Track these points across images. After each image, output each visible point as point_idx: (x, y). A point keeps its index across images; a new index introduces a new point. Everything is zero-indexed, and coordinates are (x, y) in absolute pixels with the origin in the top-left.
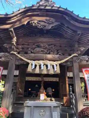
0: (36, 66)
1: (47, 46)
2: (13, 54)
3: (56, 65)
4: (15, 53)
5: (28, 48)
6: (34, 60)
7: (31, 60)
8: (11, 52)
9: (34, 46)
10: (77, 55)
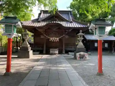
7: (50, 37)
8: (44, 35)
10: (65, 35)
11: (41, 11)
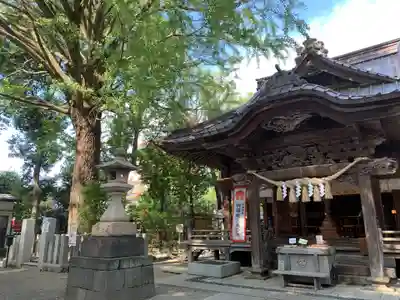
0: (288, 189)
1: (302, 150)
2: (250, 175)
3: (324, 184)
4: (254, 172)
5: (271, 160)
7: (278, 181)
8: (249, 172)
9: (281, 153)
10: (366, 158)
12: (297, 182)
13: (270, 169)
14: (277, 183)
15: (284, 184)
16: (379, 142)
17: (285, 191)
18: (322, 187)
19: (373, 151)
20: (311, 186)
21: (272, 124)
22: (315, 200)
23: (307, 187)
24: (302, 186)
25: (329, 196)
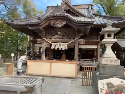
0: (55, 46)
1: (61, 34)
2: (43, 39)
3: (66, 45)
4: (45, 39)
6: (54, 42)
7: (53, 42)
9: (54, 34)
10: (78, 39)
11: (47, 8)
12: (58, 44)
13: (50, 38)
14: (52, 43)
15: (54, 44)
16: (82, 35)
17: (54, 46)
18: (65, 46)
19: (80, 37)
20: (62, 45)
21: (53, 24)
22: (63, 49)
23: (61, 45)
24: (59, 45)
25: (67, 49)
